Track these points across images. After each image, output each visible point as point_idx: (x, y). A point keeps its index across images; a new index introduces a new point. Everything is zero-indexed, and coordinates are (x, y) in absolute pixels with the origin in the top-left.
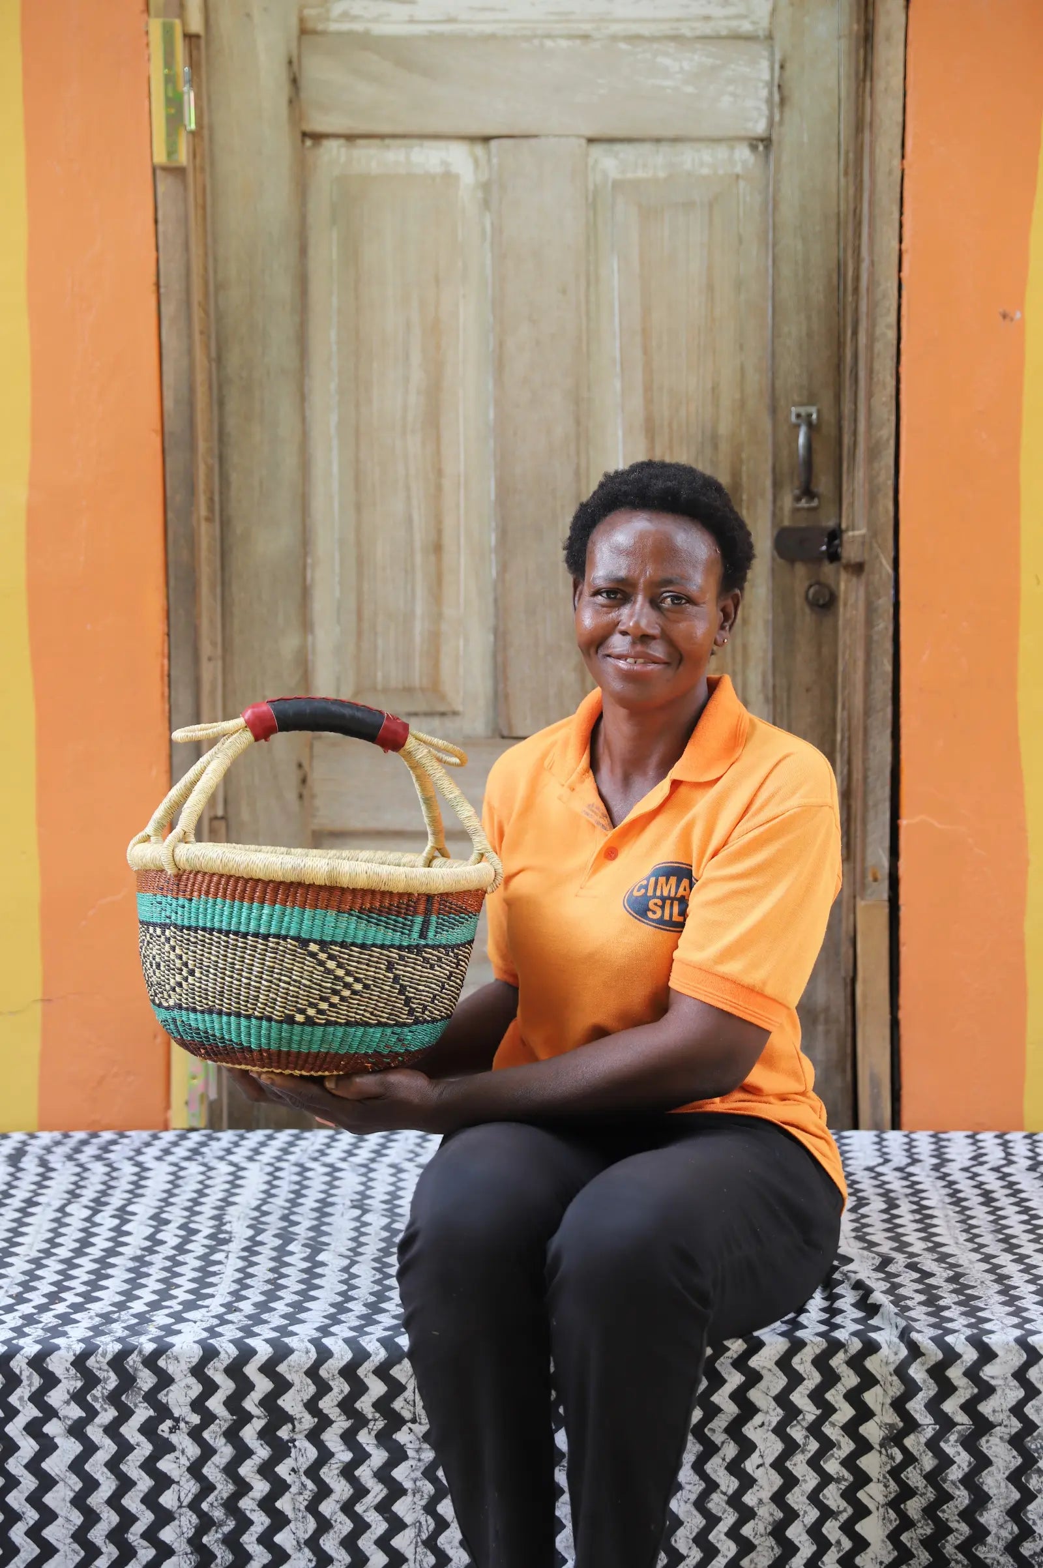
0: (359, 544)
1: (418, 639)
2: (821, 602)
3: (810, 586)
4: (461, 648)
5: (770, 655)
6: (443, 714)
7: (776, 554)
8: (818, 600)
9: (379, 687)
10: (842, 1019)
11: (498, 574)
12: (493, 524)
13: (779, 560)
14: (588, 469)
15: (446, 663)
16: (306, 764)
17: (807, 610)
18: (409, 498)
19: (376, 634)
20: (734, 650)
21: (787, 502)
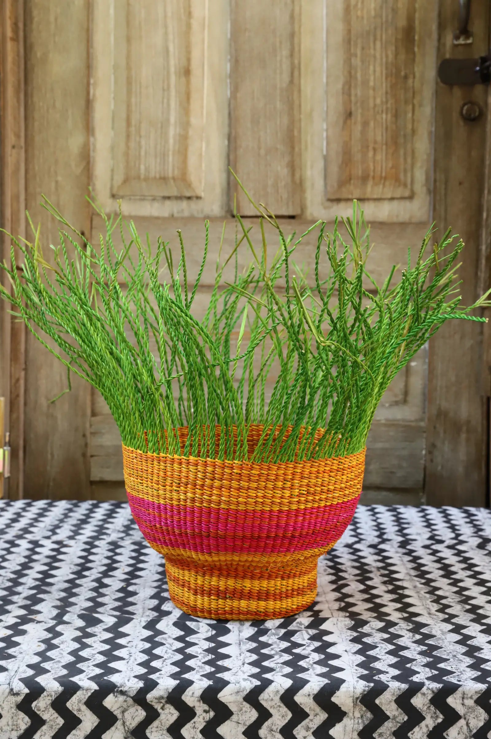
0: (129, 68)
1: (171, 141)
2: (472, 116)
3: (464, 105)
4: (204, 149)
5: (432, 158)
6: (189, 198)
7: (439, 80)
8: (470, 115)
9: (142, 177)
10: (480, 429)
11: (231, 93)
12: (229, 57)
13: (442, 85)
14: (300, 14)
15: (192, 161)
16: (87, 233)
17: (461, 123)
18: (166, 34)
19: (140, 137)
20: (405, 154)
21: (449, 40)
